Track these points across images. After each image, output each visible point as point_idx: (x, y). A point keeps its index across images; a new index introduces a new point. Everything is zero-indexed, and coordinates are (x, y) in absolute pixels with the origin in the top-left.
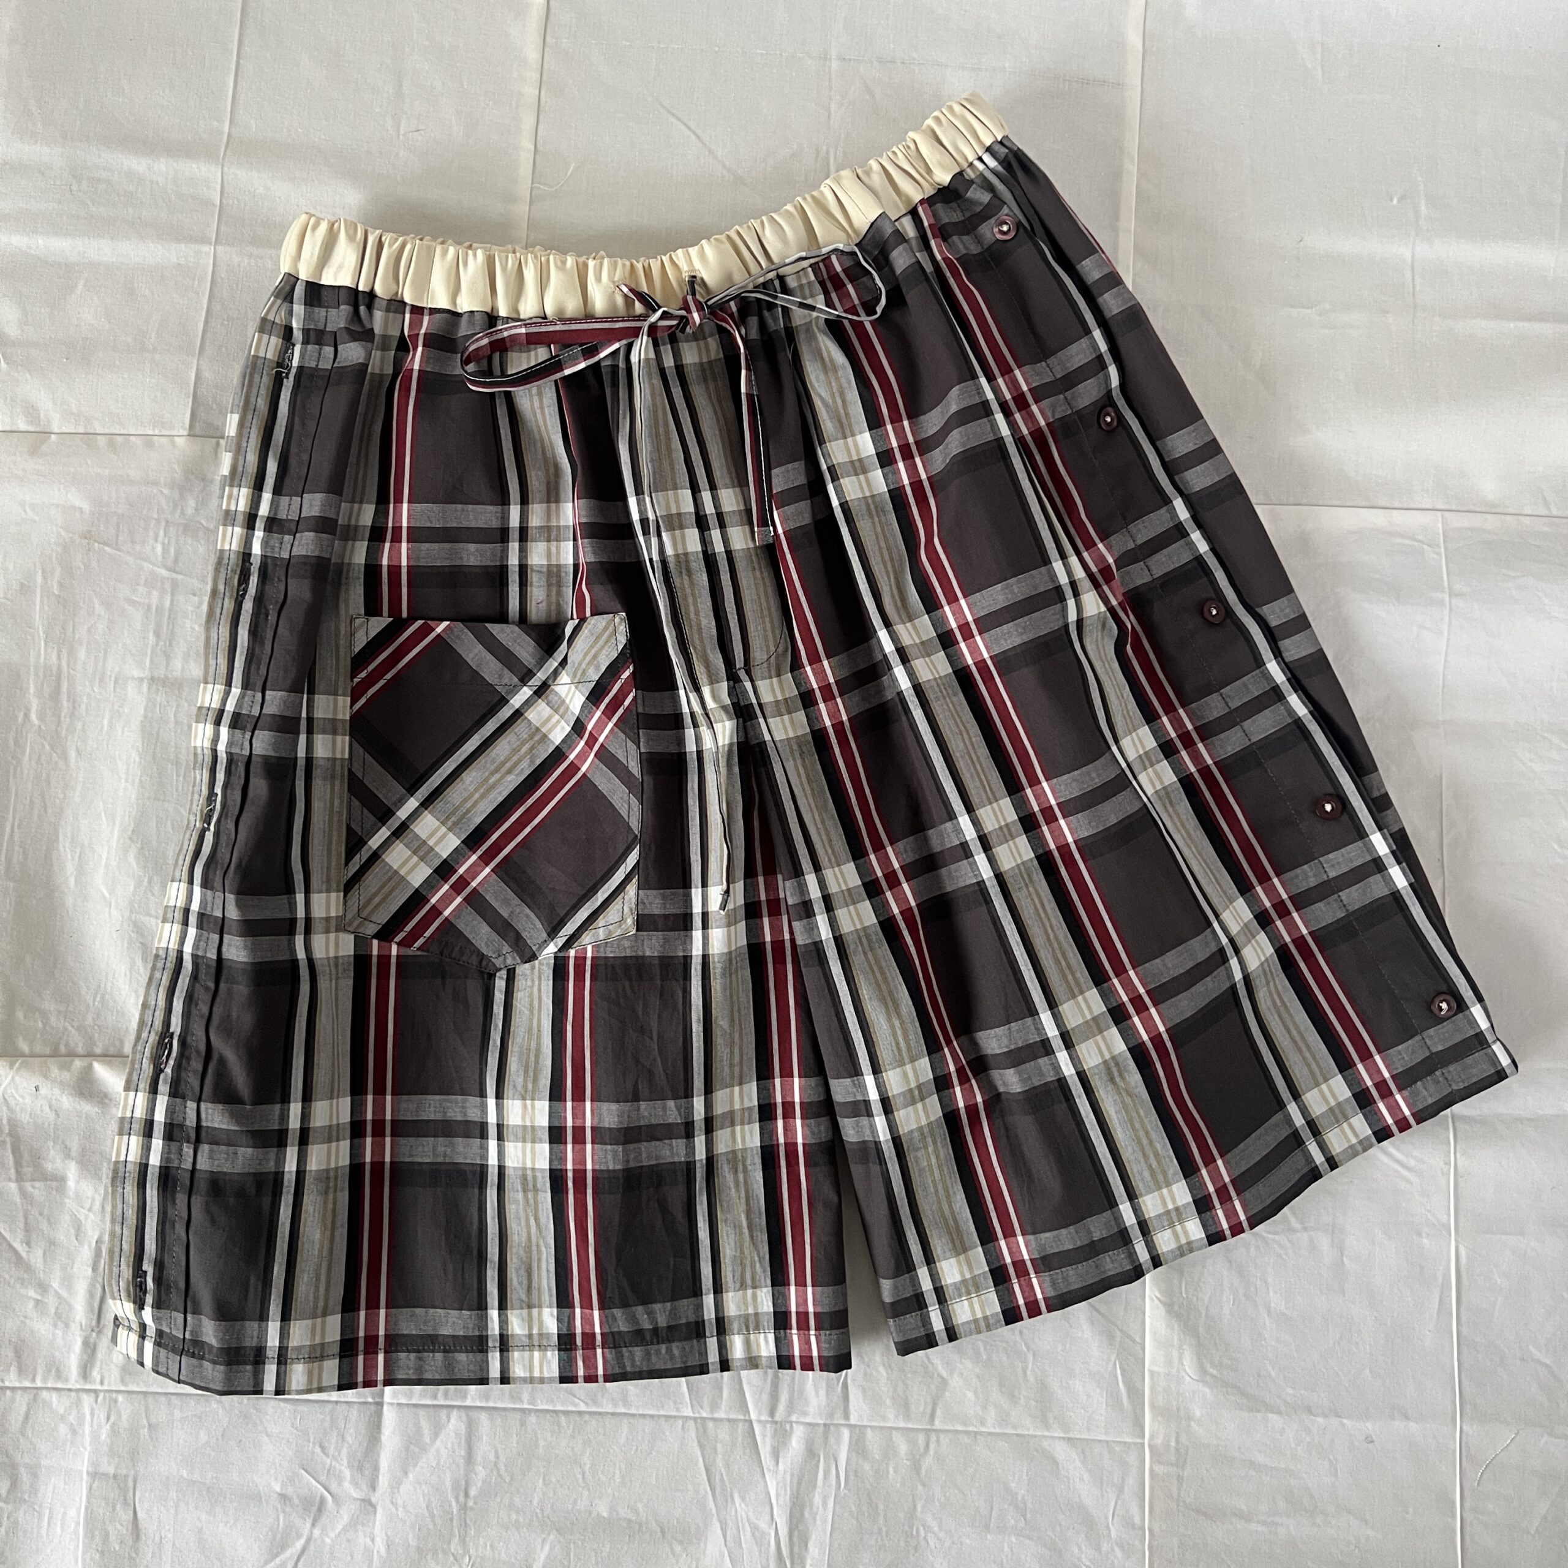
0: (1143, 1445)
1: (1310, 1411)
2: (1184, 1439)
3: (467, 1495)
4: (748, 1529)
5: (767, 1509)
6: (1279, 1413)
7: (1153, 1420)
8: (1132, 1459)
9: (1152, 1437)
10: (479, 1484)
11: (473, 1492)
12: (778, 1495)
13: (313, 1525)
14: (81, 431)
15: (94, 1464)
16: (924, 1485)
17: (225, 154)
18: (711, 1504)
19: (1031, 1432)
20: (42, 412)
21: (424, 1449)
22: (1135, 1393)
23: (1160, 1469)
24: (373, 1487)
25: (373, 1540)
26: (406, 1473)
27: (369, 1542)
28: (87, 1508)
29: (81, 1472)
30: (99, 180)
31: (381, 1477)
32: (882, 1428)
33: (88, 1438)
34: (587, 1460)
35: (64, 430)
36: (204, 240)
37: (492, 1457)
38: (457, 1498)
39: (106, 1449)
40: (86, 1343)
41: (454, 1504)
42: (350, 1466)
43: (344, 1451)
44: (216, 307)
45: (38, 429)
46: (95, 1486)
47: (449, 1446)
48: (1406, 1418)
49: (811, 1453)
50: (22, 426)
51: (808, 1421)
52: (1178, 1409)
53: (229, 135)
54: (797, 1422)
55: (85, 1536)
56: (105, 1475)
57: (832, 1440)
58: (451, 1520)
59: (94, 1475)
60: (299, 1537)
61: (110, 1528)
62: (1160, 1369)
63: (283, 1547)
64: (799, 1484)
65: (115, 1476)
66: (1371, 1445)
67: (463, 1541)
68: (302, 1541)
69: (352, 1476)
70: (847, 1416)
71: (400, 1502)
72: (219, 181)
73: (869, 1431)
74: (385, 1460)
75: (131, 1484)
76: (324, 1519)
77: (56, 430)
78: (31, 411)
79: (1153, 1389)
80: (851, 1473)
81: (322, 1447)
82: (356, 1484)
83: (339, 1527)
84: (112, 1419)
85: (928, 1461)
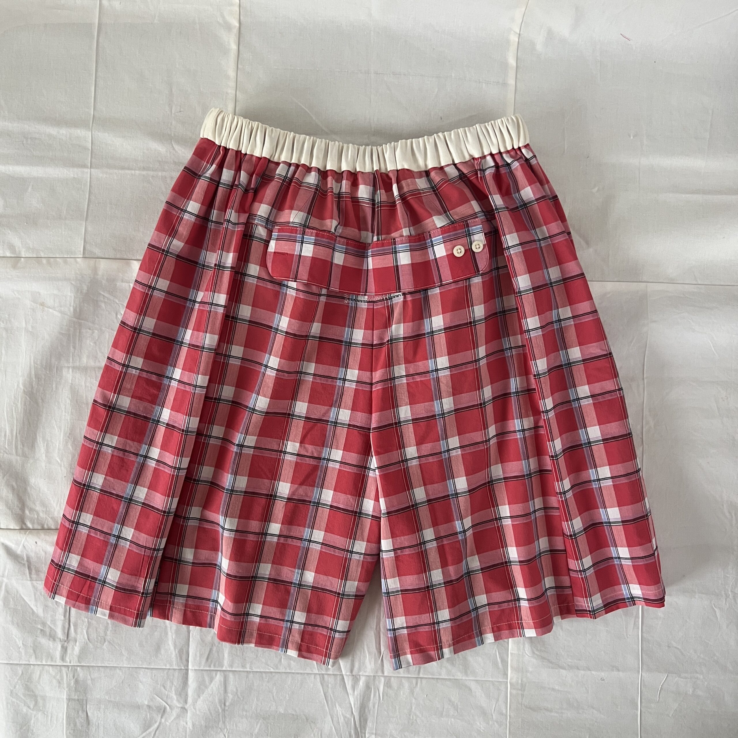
0: (507, 682)
1: (578, 669)
2: (524, 679)
3: (225, 705)
4: (342, 718)
5: (350, 709)
6: (565, 669)
7: (511, 673)
8: (503, 688)
9: (511, 679)
10: (230, 701)
11: (227, 704)
12: (354, 704)
13: (162, 717)
14: (35, 256)
15: (69, 695)
16: (415, 699)
17: (92, 126)
18: (327, 707)
19: (460, 678)
20: (17, 248)
21: (206, 687)
22: (504, 662)
23: (514, 692)
24: (186, 702)
25: (187, 723)
26: (199, 697)
27: (185, 724)
28: (67, 713)
29: (63, 699)
30: (36, 139)
31: (189, 698)
32: (398, 677)
33: (65, 685)
34: (275, 691)
35: (27, 256)
36: (84, 166)
37: (235, 690)
38: (221, 706)
39: (74, 689)
40: (63, 647)
41: (219, 708)
42: (176, 694)
43: (173, 688)
44: (93, 198)
45: (15, 256)
46: (69, 704)
47: (217, 686)
48: (618, 670)
49: (368, 687)
50: (8, 254)
51: (367, 674)
52: (523, 668)
53: (94, 115)
54: (362, 675)
55: (67, 724)
56: (74, 700)
57: (377, 682)
58: (219, 715)
59: (69, 700)
60: (156, 722)
61: (77, 720)
62: (515, 652)
63: (149, 727)
64: (363, 699)
65: (78, 700)
66: (603, 682)
67: (224, 722)
68: (158, 724)
69: (177, 698)
70: (383, 672)
71: (197, 708)
72: (90, 138)
73: (392, 679)
74: (191, 691)
75: (85, 702)
76: (166, 715)
77: (23, 256)
78: (12, 247)
79: (511, 660)
80: (385, 695)
81: (164, 687)
82: (178, 701)
83: (173, 718)
84: (75, 677)
85: (417, 690)
